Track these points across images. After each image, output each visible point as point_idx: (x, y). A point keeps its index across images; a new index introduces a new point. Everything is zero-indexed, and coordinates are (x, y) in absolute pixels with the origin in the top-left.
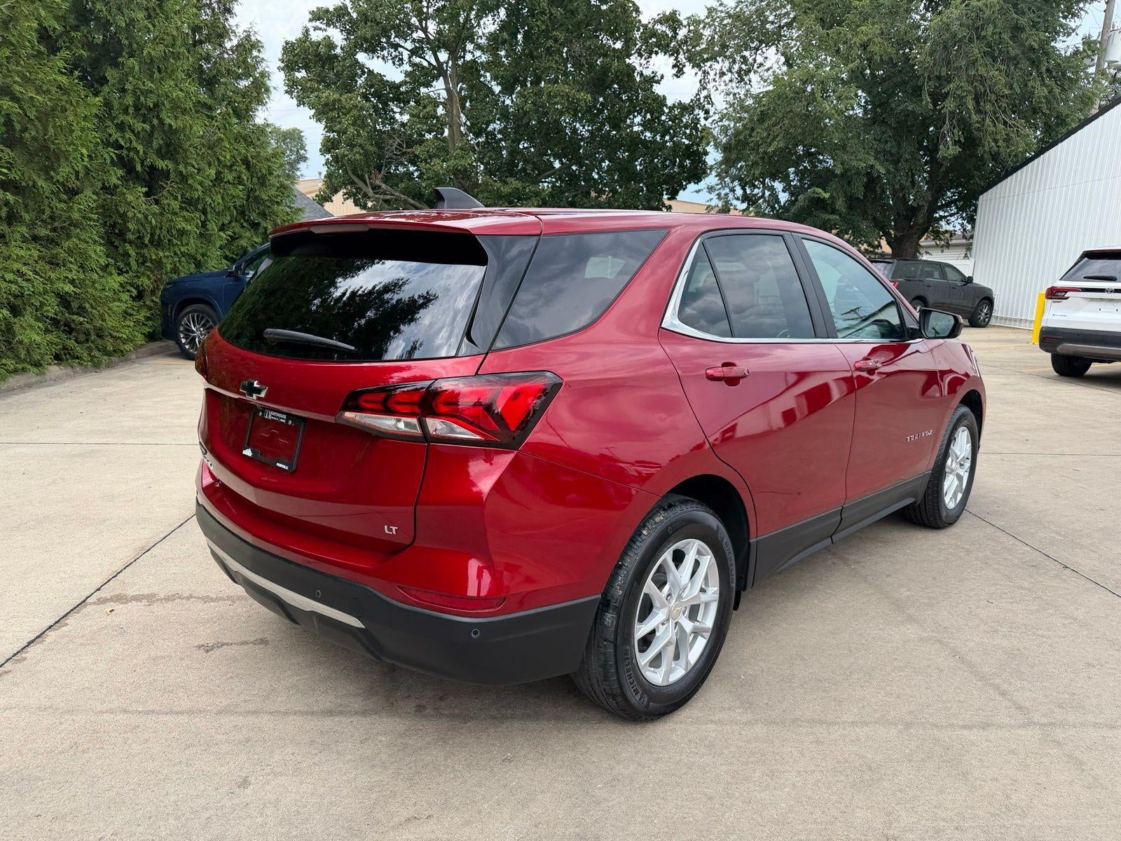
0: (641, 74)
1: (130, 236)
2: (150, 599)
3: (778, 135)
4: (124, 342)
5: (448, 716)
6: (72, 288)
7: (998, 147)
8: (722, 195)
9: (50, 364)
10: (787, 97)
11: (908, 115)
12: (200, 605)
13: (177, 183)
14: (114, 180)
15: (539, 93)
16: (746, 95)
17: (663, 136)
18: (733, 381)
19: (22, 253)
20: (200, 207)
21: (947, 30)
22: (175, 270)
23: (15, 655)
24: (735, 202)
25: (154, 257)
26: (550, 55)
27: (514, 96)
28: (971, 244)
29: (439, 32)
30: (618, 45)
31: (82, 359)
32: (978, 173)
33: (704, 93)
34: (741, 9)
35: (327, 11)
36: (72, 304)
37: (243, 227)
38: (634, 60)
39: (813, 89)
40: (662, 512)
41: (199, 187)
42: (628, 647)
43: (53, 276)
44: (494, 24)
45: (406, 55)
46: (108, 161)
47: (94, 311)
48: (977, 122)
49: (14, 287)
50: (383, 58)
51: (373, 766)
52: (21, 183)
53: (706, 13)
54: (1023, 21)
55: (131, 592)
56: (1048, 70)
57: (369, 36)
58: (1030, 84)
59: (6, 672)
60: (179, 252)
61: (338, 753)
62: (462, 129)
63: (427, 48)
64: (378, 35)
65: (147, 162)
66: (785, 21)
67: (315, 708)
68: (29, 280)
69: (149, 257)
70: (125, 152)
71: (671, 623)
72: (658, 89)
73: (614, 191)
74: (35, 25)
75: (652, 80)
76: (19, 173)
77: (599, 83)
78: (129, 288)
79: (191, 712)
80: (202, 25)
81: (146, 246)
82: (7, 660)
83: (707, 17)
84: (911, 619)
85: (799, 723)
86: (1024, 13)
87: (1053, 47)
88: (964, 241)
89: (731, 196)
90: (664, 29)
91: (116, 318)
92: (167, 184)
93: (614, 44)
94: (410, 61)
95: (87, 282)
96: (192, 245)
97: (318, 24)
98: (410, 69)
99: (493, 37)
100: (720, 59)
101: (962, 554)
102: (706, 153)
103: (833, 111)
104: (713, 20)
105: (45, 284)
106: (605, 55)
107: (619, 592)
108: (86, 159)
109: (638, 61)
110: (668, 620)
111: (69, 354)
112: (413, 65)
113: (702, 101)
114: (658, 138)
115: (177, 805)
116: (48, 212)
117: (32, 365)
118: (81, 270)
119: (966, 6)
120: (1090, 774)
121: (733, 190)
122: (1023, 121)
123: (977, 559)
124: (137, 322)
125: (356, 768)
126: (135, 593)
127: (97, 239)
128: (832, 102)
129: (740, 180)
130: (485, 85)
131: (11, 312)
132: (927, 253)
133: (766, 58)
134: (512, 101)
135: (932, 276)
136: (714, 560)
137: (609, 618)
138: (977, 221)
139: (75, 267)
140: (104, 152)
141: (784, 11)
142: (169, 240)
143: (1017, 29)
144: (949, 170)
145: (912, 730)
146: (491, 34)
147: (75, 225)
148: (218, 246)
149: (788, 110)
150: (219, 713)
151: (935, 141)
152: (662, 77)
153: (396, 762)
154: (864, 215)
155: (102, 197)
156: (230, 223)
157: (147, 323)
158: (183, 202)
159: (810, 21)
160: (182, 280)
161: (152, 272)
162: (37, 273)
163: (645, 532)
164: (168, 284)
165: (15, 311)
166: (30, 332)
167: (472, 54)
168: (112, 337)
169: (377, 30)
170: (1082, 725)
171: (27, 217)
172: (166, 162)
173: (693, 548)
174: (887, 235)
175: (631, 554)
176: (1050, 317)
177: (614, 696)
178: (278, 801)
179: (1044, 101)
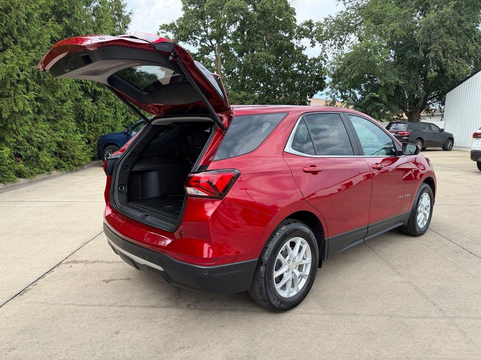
0: (297, 47)
1: (86, 118)
2: (86, 262)
3: (356, 70)
4: (82, 161)
5: (199, 309)
6: (62, 140)
7: (454, 72)
8: (332, 96)
9: (53, 170)
10: (359, 54)
11: (413, 60)
12: (105, 265)
13: (105, 97)
14: (80, 96)
15: (254, 56)
16: (341, 54)
17: (306, 72)
18: (315, 173)
19: (43, 126)
20: (113, 106)
21: (429, 23)
22: (103, 132)
23: (33, 283)
24: (338, 99)
25: (95, 127)
26: (258, 40)
27: (243, 57)
28: (443, 115)
29: (212, 32)
30: (287, 35)
31: (65, 168)
32: (445, 84)
33: (324, 54)
34: (339, 18)
35: (167, 25)
36: (62, 146)
37: (131, 114)
38: (294, 41)
39: (370, 50)
40: (285, 226)
41: (113, 98)
42: (271, 281)
43: (55, 135)
44: (235, 28)
45: (199, 42)
46: (78, 89)
47: (71, 149)
48: (445, 62)
49: (39, 139)
50: (189, 44)
51: (168, 327)
52: (43, 98)
53: (324, 20)
54: (463, 18)
55: (79, 260)
56: (475, 39)
57: (183, 35)
58: (467, 45)
59: (29, 289)
60: (105, 124)
61: (155, 322)
62: (222, 72)
63: (208, 39)
64: (187, 34)
65: (93, 89)
66: (359, 22)
67: (147, 305)
68: (46, 137)
69: (93, 127)
70: (84, 85)
71: (290, 272)
72: (304, 53)
73: (286, 96)
74: (49, 37)
75: (301, 49)
76: (43, 94)
77: (279, 51)
78: (85, 139)
79: (99, 305)
80: (116, 33)
81: (92, 122)
82: (30, 285)
83: (325, 22)
84: (399, 273)
85: (345, 314)
86: (463, 15)
87: (477, 29)
88: (440, 113)
89: (336, 96)
90: (306, 27)
91: (79, 151)
92: (100, 97)
93: (285, 34)
94: (200, 44)
95: (68, 137)
96: (110, 121)
97: (163, 31)
98: (200, 48)
99: (234, 34)
100: (330, 39)
101: (425, 247)
102: (325, 79)
103: (379, 60)
104: (327, 23)
105: (52, 138)
106: (281, 39)
107: (266, 258)
108: (69, 88)
109: (295, 41)
110: (289, 270)
111: (61, 166)
112: (202, 46)
113: (323, 57)
114: (305, 73)
115: (91, 340)
116: (53, 109)
117: (46, 170)
118: (66, 132)
119: (437, 13)
120: (468, 338)
121: (337, 94)
122: (465, 61)
123: (431, 249)
124: (88, 153)
125: (161, 328)
126: (80, 260)
127: (72, 120)
128: (379, 56)
129: (340, 89)
130: (232, 53)
131: (38, 150)
132: (424, 119)
133: (350, 38)
134: (243, 60)
135: (425, 129)
136: (309, 246)
137: (262, 269)
138: (446, 104)
139: (64, 131)
140: (76, 85)
141: (358, 18)
142: (101, 120)
143: (460, 22)
144: (433, 82)
145: (393, 319)
146: (233, 32)
147: (64, 114)
148: (121, 122)
149: (360, 59)
150: (110, 306)
151: (426, 71)
152: (306, 47)
153: (177, 326)
154: (395, 103)
155: (75, 103)
156: (126, 112)
157: (91, 153)
158: (107, 104)
159: (369, 22)
160: (106, 136)
161: (94, 132)
162: (49, 134)
163: (277, 234)
164: (100, 137)
165: (40, 149)
166: (46, 158)
167: (226, 40)
168: (78, 159)
169: (187, 32)
170: (468, 318)
171: (45, 111)
172: (100, 88)
173: (299, 241)
174: (406, 112)
175: (271, 242)
176: (475, 146)
177: (265, 301)
178: (130, 339)
179: (474, 52)
